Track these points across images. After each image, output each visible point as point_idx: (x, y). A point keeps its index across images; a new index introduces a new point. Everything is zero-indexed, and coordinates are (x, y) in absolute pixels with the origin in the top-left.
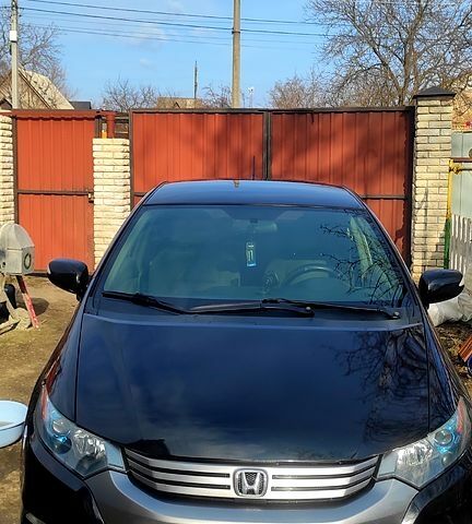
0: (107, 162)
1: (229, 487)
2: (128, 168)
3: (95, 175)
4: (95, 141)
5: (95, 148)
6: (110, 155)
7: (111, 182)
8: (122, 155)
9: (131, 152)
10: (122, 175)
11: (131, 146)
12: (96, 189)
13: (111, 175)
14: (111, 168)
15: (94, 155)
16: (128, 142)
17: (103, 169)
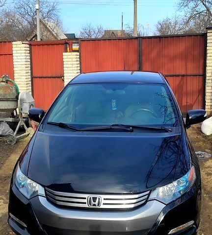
0: (69, 63)
1: (85, 203)
2: (79, 65)
3: (64, 69)
4: (64, 54)
5: (64, 57)
6: (70, 60)
7: (71, 72)
8: (76, 60)
9: (80, 58)
10: (76, 68)
11: (80, 55)
12: (65, 75)
13: (71, 69)
14: (71, 66)
15: (64, 60)
16: (78, 54)
17: (68, 66)
